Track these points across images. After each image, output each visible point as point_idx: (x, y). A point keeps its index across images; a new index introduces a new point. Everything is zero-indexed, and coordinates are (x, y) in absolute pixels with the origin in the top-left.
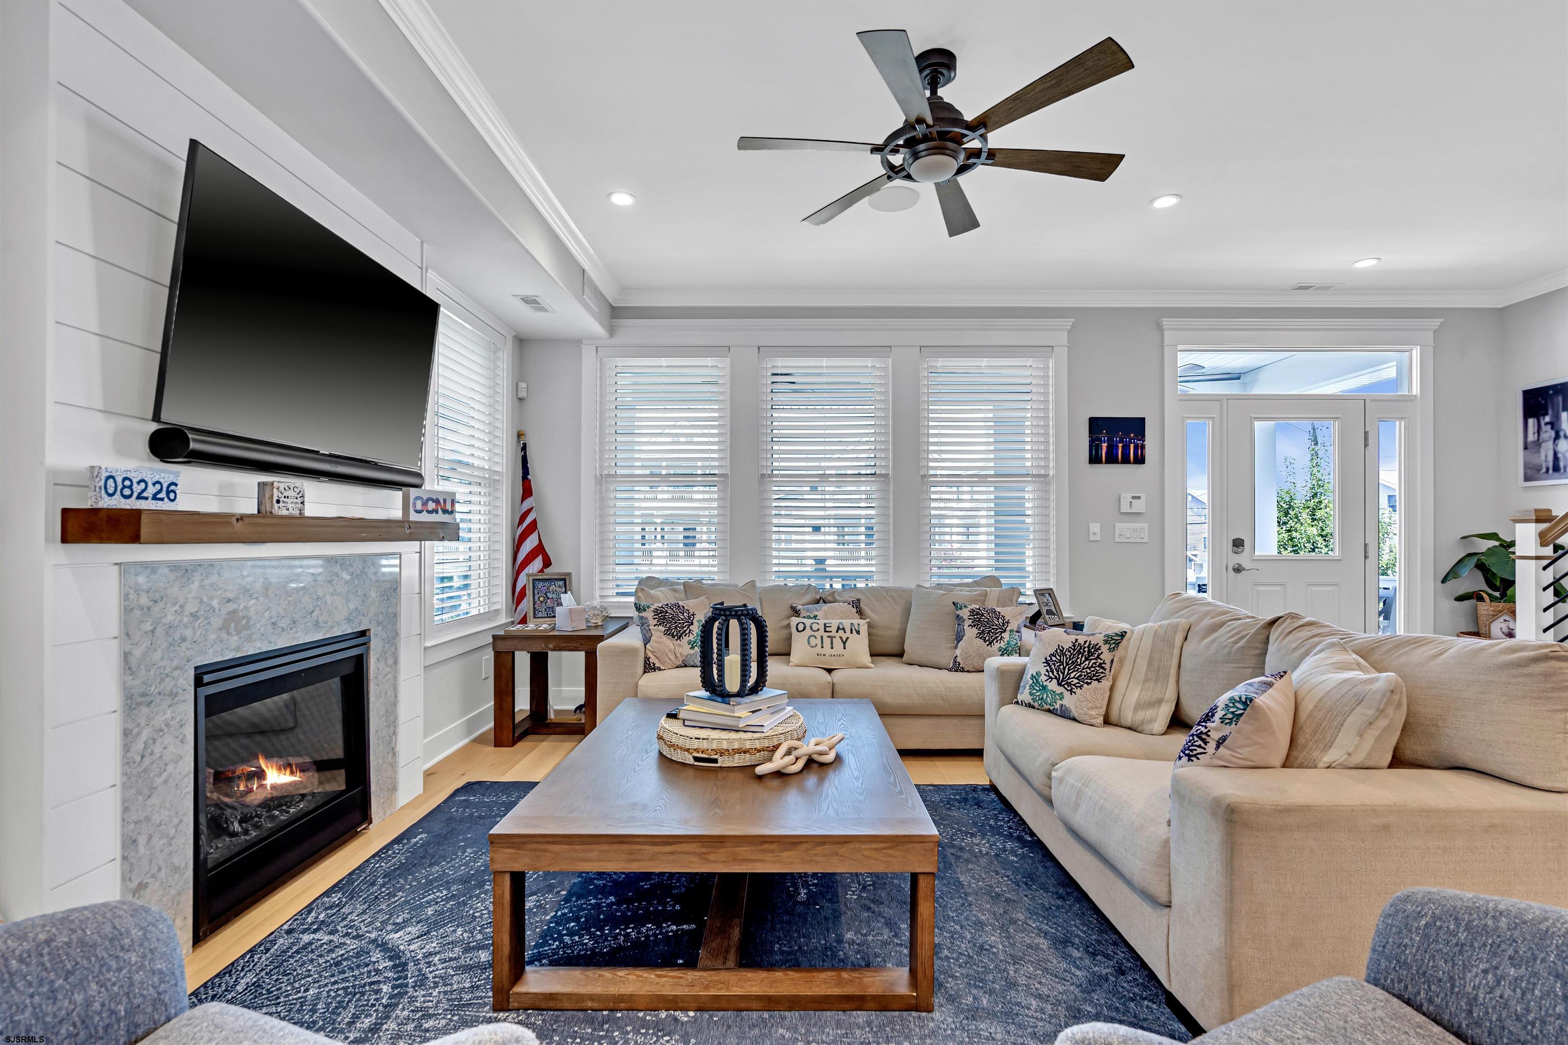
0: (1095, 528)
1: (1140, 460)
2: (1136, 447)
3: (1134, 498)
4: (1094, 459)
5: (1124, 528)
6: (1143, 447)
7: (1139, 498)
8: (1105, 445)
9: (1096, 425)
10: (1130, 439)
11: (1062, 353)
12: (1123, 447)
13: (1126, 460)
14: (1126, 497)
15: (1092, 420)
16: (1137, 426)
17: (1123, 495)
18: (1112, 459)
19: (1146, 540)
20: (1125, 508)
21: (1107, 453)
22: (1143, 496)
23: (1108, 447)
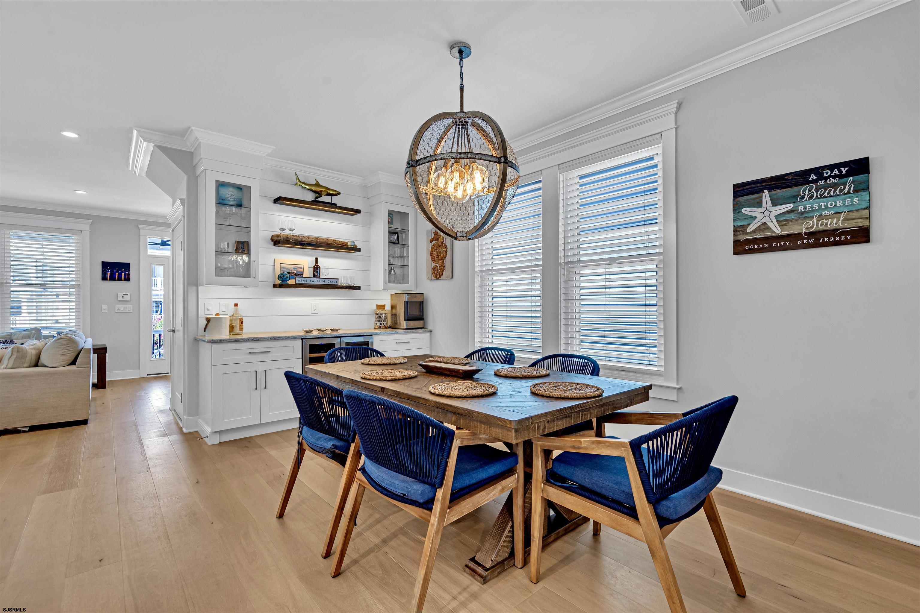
0: (105, 307)
1: (127, 279)
2: (125, 275)
3: (124, 295)
4: (104, 278)
5: (121, 307)
6: (129, 275)
7: (127, 295)
8: (109, 273)
9: (105, 265)
10: (122, 271)
11: (86, 234)
12: (118, 274)
13: (120, 279)
14: (121, 295)
15: (103, 263)
16: (126, 266)
17: (119, 294)
18: (112, 278)
19: (131, 311)
20: (120, 298)
21: (109, 277)
22: (129, 294)
23: (110, 274)
